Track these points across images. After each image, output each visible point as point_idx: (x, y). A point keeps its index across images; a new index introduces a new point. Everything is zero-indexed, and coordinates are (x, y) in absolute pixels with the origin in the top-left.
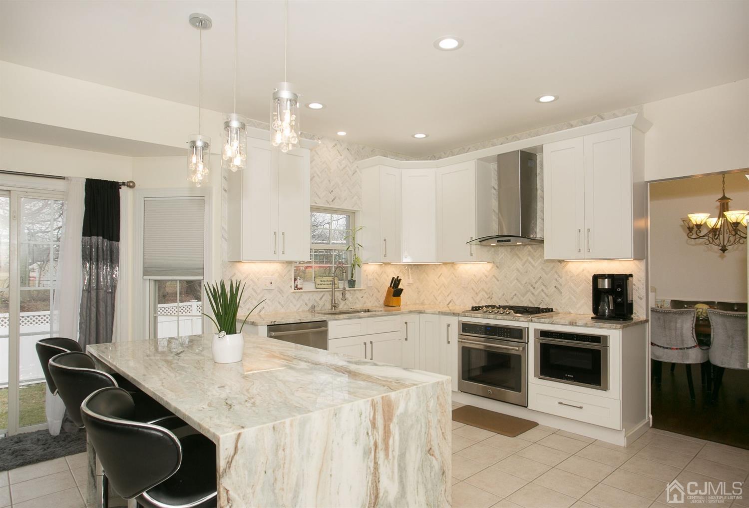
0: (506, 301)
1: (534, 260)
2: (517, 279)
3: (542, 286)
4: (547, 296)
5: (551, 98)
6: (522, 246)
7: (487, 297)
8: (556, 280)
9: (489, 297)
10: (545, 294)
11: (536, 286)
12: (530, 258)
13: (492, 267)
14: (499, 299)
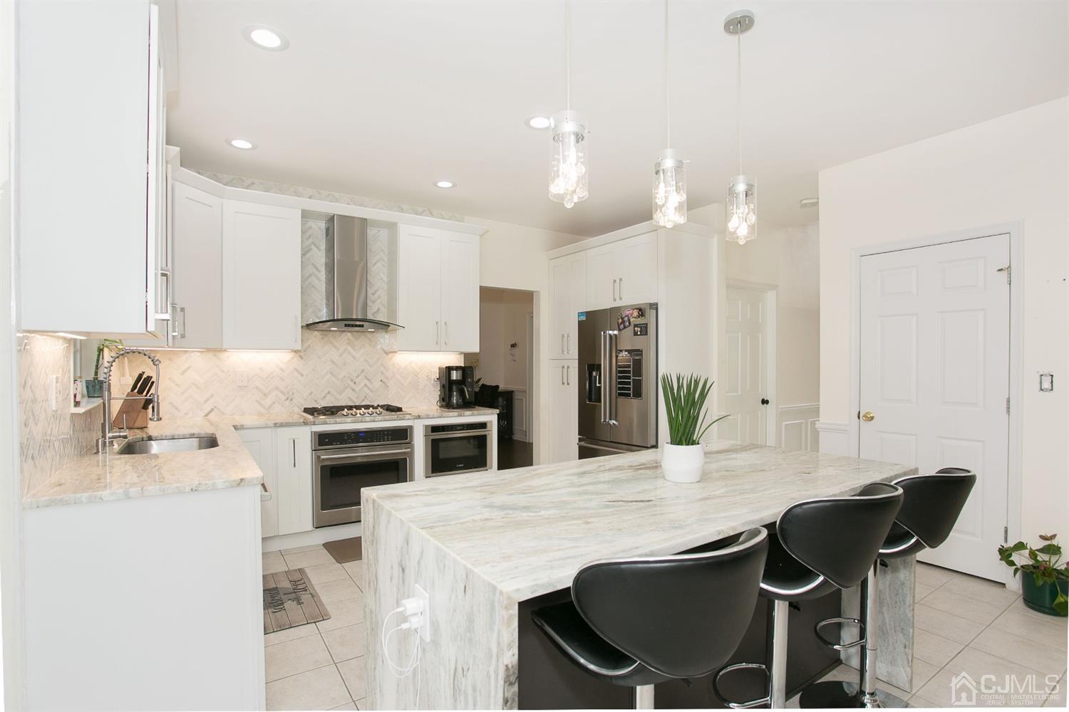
0: (316, 401)
1: (355, 350)
2: (331, 373)
3: (366, 380)
4: (371, 391)
5: (448, 185)
6: (338, 333)
7: (283, 398)
8: (382, 373)
9: (288, 399)
10: (369, 388)
11: (357, 381)
12: (349, 348)
13: (293, 358)
14: (305, 400)
